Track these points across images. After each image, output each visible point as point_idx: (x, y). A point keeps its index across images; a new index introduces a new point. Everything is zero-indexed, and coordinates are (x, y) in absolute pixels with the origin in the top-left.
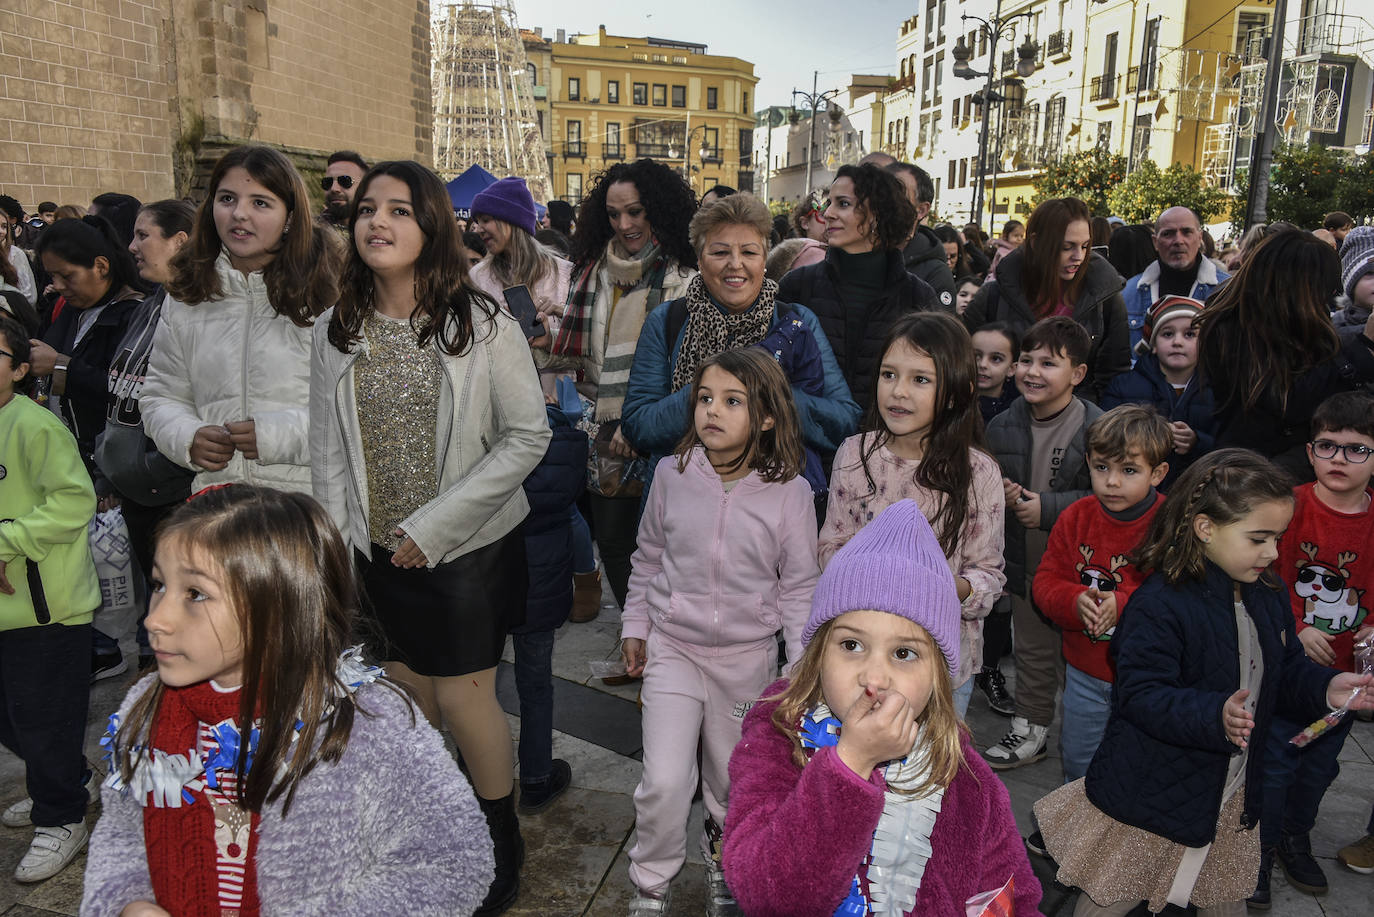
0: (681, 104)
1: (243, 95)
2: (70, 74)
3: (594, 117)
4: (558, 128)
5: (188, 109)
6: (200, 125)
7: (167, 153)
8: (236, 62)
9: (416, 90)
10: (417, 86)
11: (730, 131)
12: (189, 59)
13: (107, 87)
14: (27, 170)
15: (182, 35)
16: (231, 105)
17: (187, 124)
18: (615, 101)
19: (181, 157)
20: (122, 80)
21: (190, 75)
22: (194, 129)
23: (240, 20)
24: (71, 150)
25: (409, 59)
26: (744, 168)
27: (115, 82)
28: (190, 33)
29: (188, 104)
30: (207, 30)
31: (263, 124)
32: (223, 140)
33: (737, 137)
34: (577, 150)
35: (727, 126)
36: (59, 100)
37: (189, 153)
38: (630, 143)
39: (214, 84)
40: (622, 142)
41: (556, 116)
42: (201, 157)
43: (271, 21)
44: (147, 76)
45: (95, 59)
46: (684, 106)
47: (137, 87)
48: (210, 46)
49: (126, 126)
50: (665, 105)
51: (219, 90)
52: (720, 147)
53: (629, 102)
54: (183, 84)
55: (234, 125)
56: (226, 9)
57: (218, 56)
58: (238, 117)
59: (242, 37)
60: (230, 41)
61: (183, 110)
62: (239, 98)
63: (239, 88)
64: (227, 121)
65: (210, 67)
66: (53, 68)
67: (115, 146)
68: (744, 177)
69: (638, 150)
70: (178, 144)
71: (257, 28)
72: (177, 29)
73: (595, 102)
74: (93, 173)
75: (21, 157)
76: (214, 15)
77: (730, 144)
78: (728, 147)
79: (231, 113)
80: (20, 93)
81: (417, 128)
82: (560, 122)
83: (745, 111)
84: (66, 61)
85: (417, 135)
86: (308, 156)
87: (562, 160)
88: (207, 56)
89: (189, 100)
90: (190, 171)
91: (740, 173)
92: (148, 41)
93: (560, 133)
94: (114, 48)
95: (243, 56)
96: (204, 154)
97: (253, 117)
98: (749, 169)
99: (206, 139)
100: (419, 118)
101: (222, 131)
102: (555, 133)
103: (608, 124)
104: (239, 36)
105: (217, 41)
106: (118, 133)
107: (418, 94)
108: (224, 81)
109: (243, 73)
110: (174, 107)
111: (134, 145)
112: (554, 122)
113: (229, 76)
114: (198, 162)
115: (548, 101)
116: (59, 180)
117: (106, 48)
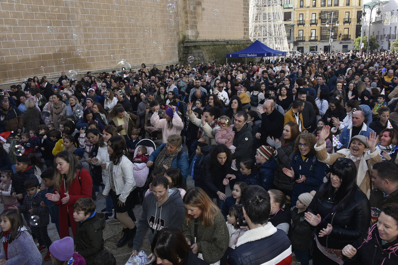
0: (337, 5)
1: (195, 28)
2: (153, 30)
3: (308, 12)
4: (296, 16)
5: (182, 34)
6: (185, 37)
7: (176, 46)
8: (193, 20)
9: (244, 18)
10: (245, 17)
11: (354, 12)
12: (182, 21)
13: (162, 31)
14: (144, 55)
15: (180, 15)
16: (192, 31)
17: (181, 37)
18: (315, 6)
19: (180, 46)
20: (165, 29)
21: (182, 25)
22: (183, 39)
23: (195, 8)
24: (153, 48)
25: (242, 9)
26: (358, 24)
27: (163, 30)
28: (182, 14)
29: (182, 32)
30: (186, 13)
31: (200, 35)
32: (190, 41)
33: (356, 14)
34: (302, 23)
35: (353, 10)
36: (151, 36)
37: (182, 45)
38: (319, 19)
39: (188, 26)
40: (316, 19)
41: (296, 13)
42: (185, 46)
43: (203, 7)
44: (171, 27)
45: (159, 25)
46: (338, 5)
47: (169, 30)
48: (187, 16)
49: (166, 41)
50: (332, 6)
51: (189, 28)
52: (350, 18)
53: (319, 6)
54: (180, 27)
55: (193, 36)
56: (191, 6)
57: (189, 19)
58: (194, 34)
59: (195, 13)
60: (192, 14)
61: (180, 34)
62: (194, 29)
63: (194, 26)
64: (191, 35)
65: (187, 22)
66: (149, 29)
67: (164, 46)
68: (358, 27)
69: (322, 21)
70: (179, 43)
71: (199, 10)
72: (179, 14)
73: (308, 7)
74: (159, 53)
75: (142, 51)
76: (188, 9)
77: (354, 16)
78: (353, 17)
79: (192, 33)
80: (142, 36)
81: (244, 28)
82: (297, 14)
83: (360, 5)
84: (152, 27)
85: (244, 30)
86: (212, 41)
87: (297, 26)
88: (186, 19)
89: (182, 31)
90: (182, 49)
91: (357, 26)
92: (171, 18)
93: (297, 18)
94: (163, 22)
95: (195, 18)
96: (185, 45)
97: (198, 33)
98: (360, 24)
99: (186, 41)
100: (245, 26)
101: (190, 38)
102: (295, 18)
103: (312, 14)
104: (194, 13)
105: (188, 15)
106: (164, 42)
107: (245, 19)
108: (190, 25)
109: (195, 22)
110: (178, 34)
111: (168, 45)
112: (295, 15)
113: (191, 24)
114: (184, 47)
115: (293, 8)
116: (151, 56)
117: (161, 22)
